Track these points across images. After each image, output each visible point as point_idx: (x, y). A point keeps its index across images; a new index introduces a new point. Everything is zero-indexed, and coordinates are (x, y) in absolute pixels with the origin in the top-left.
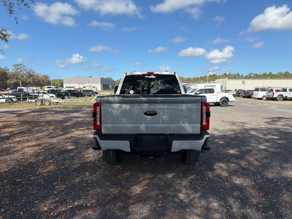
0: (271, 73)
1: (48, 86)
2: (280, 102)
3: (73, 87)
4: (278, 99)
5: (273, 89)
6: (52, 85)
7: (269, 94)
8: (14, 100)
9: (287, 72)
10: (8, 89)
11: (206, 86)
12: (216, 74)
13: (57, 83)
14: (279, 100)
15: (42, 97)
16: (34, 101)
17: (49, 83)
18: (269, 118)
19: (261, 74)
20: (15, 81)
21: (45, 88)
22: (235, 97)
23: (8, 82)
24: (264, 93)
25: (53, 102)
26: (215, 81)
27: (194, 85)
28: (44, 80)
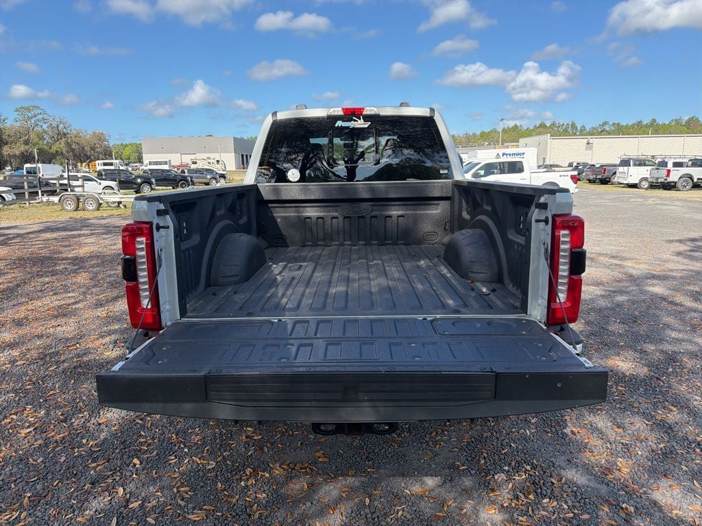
0: (654, 120)
1: (107, 159)
2: (686, 192)
3: (166, 163)
4: (679, 185)
5: (666, 160)
6: (116, 159)
7: (656, 174)
8: (8, 197)
9: (693, 118)
10: (7, 168)
11: (501, 155)
12: (521, 126)
13: (127, 152)
14: (681, 188)
15: (80, 189)
16: (55, 199)
17: (107, 154)
18: (680, 241)
19: (630, 124)
20: (23, 148)
21: (97, 165)
22: (576, 183)
23: (6, 150)
24: (644, 172)
25: (107, 203)
26: (518, 142)
27: (470, 153)
28: (95, 144)
